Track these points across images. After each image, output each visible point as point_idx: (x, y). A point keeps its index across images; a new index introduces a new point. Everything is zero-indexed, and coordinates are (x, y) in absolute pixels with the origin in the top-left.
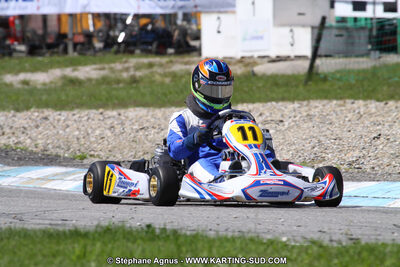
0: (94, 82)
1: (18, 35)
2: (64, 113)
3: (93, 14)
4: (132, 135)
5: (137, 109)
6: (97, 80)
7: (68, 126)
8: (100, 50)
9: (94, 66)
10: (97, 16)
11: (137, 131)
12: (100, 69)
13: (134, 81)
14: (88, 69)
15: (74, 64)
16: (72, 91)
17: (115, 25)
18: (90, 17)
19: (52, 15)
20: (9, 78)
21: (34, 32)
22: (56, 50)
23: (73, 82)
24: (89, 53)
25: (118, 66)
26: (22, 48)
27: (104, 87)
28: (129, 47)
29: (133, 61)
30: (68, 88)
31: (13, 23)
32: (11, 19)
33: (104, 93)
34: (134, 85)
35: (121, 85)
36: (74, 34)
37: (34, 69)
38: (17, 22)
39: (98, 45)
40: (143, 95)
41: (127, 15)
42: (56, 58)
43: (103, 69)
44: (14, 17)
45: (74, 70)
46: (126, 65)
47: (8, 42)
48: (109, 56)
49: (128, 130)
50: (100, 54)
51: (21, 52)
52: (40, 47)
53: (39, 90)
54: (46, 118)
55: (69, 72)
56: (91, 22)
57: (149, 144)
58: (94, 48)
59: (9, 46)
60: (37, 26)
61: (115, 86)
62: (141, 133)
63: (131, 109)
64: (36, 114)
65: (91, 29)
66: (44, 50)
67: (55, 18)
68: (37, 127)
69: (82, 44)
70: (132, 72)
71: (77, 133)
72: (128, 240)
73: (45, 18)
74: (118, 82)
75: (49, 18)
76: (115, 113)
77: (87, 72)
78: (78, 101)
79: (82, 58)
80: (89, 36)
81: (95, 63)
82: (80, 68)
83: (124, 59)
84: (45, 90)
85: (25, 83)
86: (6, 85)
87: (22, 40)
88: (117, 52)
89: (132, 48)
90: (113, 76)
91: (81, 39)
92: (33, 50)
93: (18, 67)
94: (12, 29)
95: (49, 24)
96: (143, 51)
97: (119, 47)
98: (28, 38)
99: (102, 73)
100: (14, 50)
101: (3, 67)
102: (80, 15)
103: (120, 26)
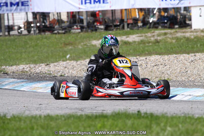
0: (137, 43)
1: (101, 20)
3: (138, 9)
4: (151, 69)
5: (156, 56)
6: (138, 42)
8: (141, 27)
9: (137, 35)
10: (141, 10)
11: (153, 67)
12: (140, 36)
13: (157, 42)
14: (134, 36)
15: (127, 34)
16: (125, 48)
17: (149, 14)
18: (137, 10)
19: (118, 10)
20: (94, 42)
21: (109, 19)
22: (118, 27)
23: (126, 43)
24: (135, 28)
25: (149, 35)
26: (102, 27)
27: (141, 45)
28: (155, 25)
29: (157, 32)
30: (123, 47)
31: (98, 14)
32: (97, 12)
33: (142, 48)
34: (157, 44)
35: (150, 44)
36: (127, 19)
38: (100, 14)
39: (140, 24)
40: (161, 49)
41: (155, 9)
42: (118, 31)
43: (142, 36)
44: (99, 11)
45: (127, 37)
46: (154, 34)
47: (95, 24)
48: (145, 30)
49: (149, 66)
50: (140, 29)
51: (102, 29)
52: (111, 26)
55: (124, 38)
56: (137, 14)
57: (158, 73)
58: (138, 26)
59: (95, 26)
60: (109, 15)
61: (147, 45)
62: (155, 67)
63: (153, 56)
65: (138, 17)
66: (113, 28)
67: (119, 11)
69: (132, 24)
70: (156, 38)
72: (127, 118)
73: (113, 12)
74: (149, 43)
75: (116, 12)
76: (144, 58)
77: (134, 38)
78: (127, 53)
79: (132, 31)
80: (136, 21)
82: (130, 36)
83: (152, 31)
86: (93, 45)
87: (101, 24)
88: (149, 28)
89: (157, 25)
90: (146, 39)
91: (131, 21)
92: (107, 28)
93: (99, 37)
94: (98, 17)
95: (116, 14)
96: (162, 27)
97: (150, 25)
98: (106, 21)
99: (141, 38)
100: (98, 28)
101: (92, 37)
102: (131, 9)
103: (152, 15)
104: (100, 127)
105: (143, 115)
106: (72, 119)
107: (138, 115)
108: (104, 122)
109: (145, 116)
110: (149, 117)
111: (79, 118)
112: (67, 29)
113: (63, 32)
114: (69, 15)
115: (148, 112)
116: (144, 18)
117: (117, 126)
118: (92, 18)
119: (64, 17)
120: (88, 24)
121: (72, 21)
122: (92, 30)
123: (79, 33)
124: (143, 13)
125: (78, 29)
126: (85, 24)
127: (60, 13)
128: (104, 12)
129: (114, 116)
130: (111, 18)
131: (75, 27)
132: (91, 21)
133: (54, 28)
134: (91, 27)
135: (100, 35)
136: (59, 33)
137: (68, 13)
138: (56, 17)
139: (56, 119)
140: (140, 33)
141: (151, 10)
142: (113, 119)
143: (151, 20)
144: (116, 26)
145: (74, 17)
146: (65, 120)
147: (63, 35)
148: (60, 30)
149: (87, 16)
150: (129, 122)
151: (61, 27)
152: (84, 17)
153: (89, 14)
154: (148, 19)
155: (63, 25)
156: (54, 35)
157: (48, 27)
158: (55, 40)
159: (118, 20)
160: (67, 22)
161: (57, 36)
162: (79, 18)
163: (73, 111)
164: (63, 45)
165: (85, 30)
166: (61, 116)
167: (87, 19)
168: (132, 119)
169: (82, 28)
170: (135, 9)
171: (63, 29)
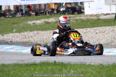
1: (33, 10)
2: (43, 32)
3: (54, 3)
6: (54, 22)
7: (44, 35)
8: (56, 13)
9: (54, 18)
10: (56, 4)
16: (47, 25)
17: (60, 6)
18: (53, 4)
19: (42, 4)
20: (29, 22)
21: (38, 9)
22: (43, 14)
23: (48, 23)
24: (53, 14)
26: (34, 14)
27: (56, 24)
28: (64, 12)
30: (46, 25)
31: (31, 6)
32: (31, 5)
37: (37, 20)
38: (33, 6)
39: (55, 12)
41: (63, 3)
42: (43, 16)
43: (56, 19)
44: (32, 5)
45: (48, 19)
47: (30, 12)
48: (58, 15)
50: (55, 14)
51: (34, 15)
52: (39, 13)
53: (38, 25)
54: (38, 33)
55: (46, 20)
56: (54, 6)
58: (54, 13)
60: (38, 7)
64: (36, 32)
65: (54, 8)
66: (40, 14)
68: (35, 36)
69: (51, 12)
71: (46, 37)
72: (49, 65)
73: (40, 5)
75: (42, 5)
77: (52, 20)
79: (51, 16)
80: (53, 10)
81: (54, 17)
82: (50, 19)
84: (40, 25)
85: (34, 23)
86: (29, 24)
87: (33, 12)
88: (61, 14)
89: (65, 13)
91: (50, 10)
92: (37, 14)
93: (32, 19)
94: (31, 8)
95: (42, 6)
96: (68, 13)
97: (61, 12)
98: (36, 11)
99: (56, 20)
100: (31, 14)
101: (28, 19)
102: (50, 3)
103: (62, 7)
104: (33, 71)
105: (57, 63)
106: (17, 66)
107: (54, 63)
108: (35, 68)
109: (59, 64)
110: (61, 64)
111: (21, 65)
112: (14, 15)
113: (12, 16)
114: (15, 7)
115: (60, 62)
116: (57, 9)
117: (42, 70)
118: (28, 9)
119: (12, 8)
120: (26, 12)
121: (16, 10)
122: (28, 16)
123: (21, 17)
124: (57, 6)
125: (20, 15)
126: (24, 12)
127: (9, 6)
128: (35, 5)
129: (41, 64)
130: (39, 9)
131: (18, 14)
132: (27, 10)
133: (6, 14)
134: (28, 14)
135: (33, 18)
136: (9, 17)
137: (14, 6)
138: (7, 8)
139: (8, 66)
140: (56, 17)
141: (61, 4)
142: (40, 66)
143: (62, 10)
144: (42, 13)
145: (18, 8)
146: (13, 67)
147: (11, 18)
148: (9, 15)
149: (25, 8)
150: (50, 68)
151: (10, 14)
152: (23, 8)
153: (26, 6)
154: (60, 9)
155: (11, 13)
156: (6, 19)
157: (3, 14)
158: (7, 21)
159: (43, 10)
160: (14, 11)
161: (8, 19)
162: (21, 9)
163: (18, 61)
164: (11, 24)
165: (24, 15)
166: (11, 64)
167: (25, 9)
168: (51, 66)
169: (22, 14)
170: (52, 3)
171: (11, 15)
